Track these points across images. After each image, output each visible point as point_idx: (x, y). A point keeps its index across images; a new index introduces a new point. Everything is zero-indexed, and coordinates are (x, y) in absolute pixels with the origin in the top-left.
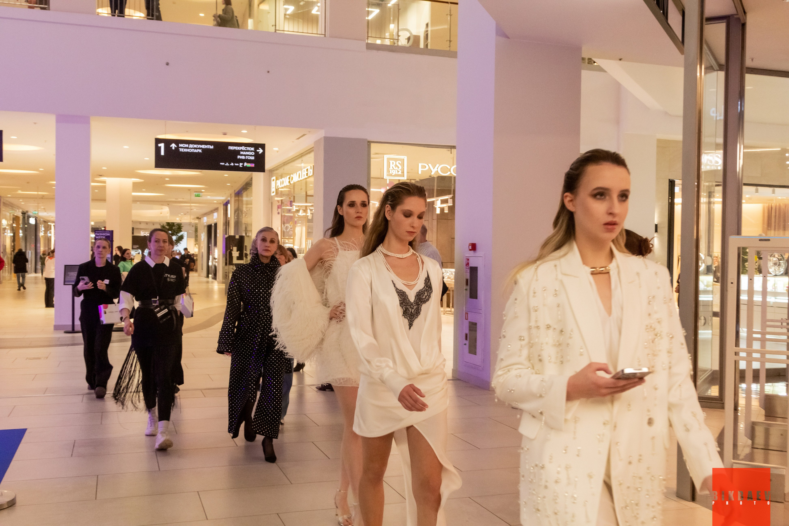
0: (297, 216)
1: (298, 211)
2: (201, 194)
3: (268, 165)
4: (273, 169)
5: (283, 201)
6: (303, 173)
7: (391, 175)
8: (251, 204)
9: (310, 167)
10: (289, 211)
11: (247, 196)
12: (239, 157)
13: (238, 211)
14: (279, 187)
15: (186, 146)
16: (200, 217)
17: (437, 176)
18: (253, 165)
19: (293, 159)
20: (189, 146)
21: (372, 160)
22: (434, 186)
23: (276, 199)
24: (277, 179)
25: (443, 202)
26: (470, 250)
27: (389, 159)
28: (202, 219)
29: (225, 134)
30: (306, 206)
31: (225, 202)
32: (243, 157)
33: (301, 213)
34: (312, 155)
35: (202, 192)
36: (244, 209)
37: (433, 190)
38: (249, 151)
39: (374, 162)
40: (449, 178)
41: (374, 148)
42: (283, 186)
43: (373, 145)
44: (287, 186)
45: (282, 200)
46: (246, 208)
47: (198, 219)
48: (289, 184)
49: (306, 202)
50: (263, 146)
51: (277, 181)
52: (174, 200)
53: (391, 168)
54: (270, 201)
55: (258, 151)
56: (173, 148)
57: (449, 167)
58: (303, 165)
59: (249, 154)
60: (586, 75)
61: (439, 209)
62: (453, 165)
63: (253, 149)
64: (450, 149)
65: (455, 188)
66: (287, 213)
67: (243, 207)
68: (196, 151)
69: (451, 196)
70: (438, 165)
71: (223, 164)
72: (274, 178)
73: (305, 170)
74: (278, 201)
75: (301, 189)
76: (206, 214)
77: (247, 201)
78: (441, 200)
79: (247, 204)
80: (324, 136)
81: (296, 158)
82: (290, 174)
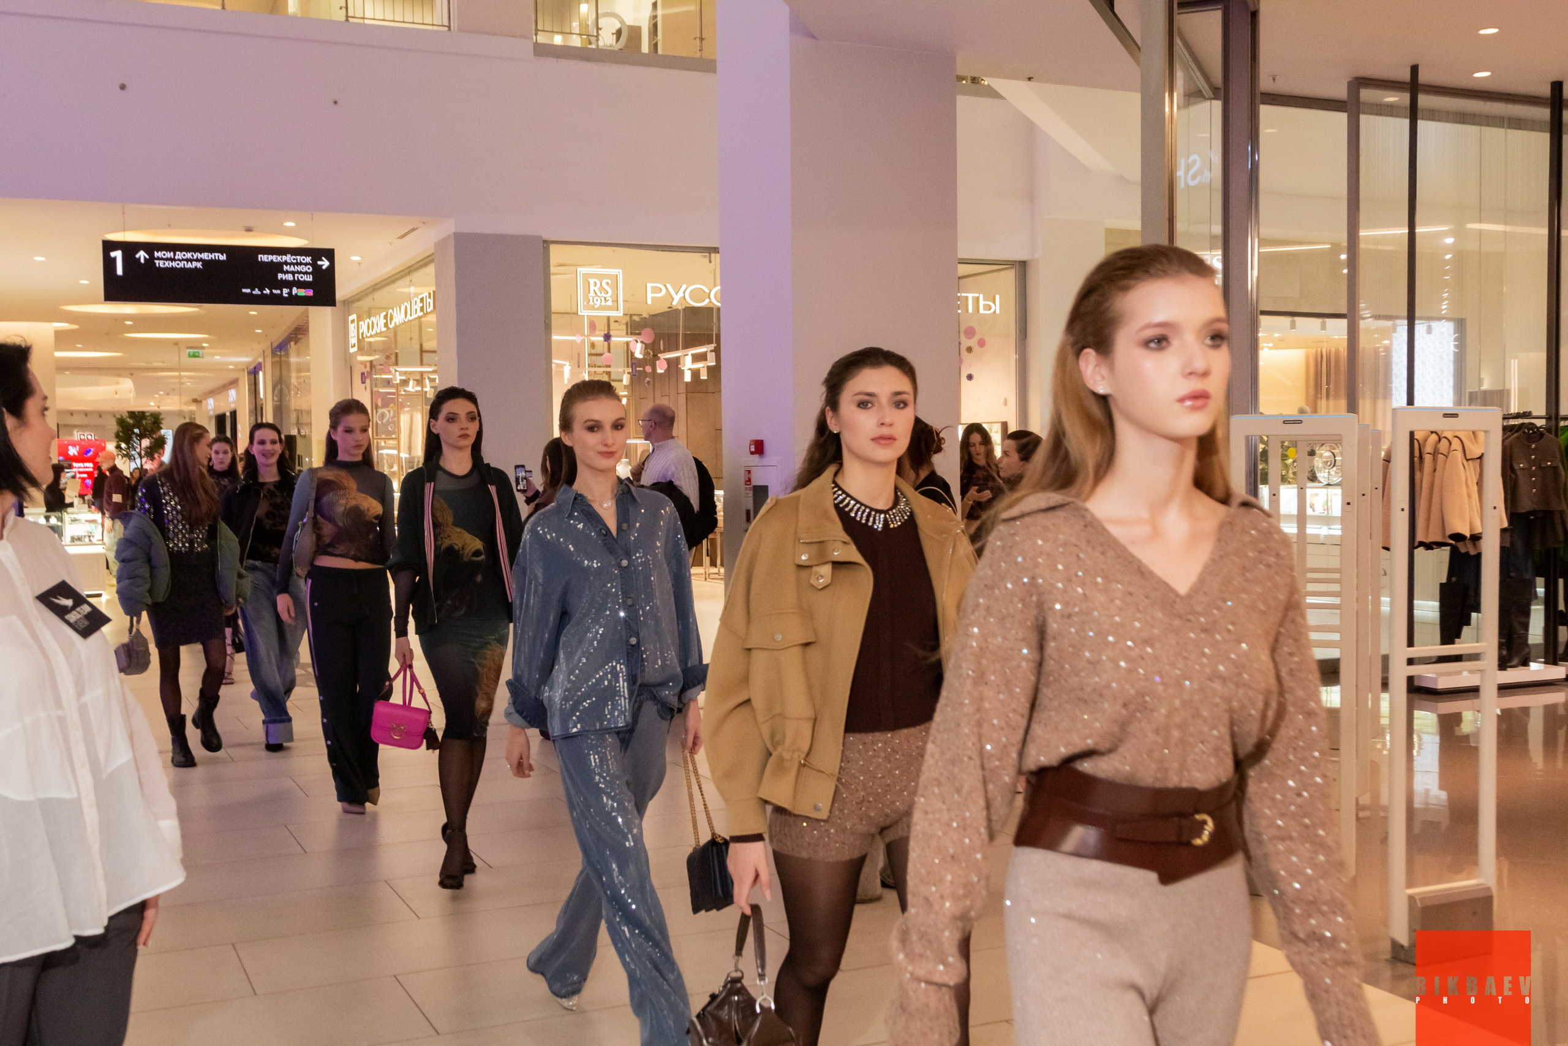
0: (403, 393)
1: (405, 383)
2: (201, 351)
3: (341, 292)
4: (352, 299)
5: (374, 363)
6: (414, 307)
7: (593, 308)
8: (308, 370)
9: (427, 294)
10: (388, 383)
11: (298, 355)
12: (280, 276)
13: (280, 386)
14: (364, 336)
15: (170, 255)
16: (199, 399)
17: (683, 307)
18: (310, 293)
19: (392, 279)
20: (175, 255)
21: (552, 277)
22: (677, 327)
23: (360, 358)
24: (360, 319)
25: (697, 358)
26: (752, 453)
27: (587, 276)
28: (204, 403)
29: (249, 230)
30: (422, 373)
31: (252, 367)
32: (290, 277)
33: (412, 388)
34: (431, 270)
35: (203, 348)
36: (294, 381)
37: (677, 335)
38: (301, 264)
39: (556, 281)
40: (708, 311)
41: (557, 254)
42: (373, 333)
43: (553, 248)
44: (381, 332)
45: (371, 362)
46: (298, 378)
47: (195, 404)
48: (385, 329)
49: (422, 364)
50: (330, 254)
51: (360, 323)
52: (143, 364)
53: (592, 294)
54: (346, 362)
55: (319, 263)
56: (142, 261)
57: (707, 291)
58: (412, 289)
59: (301, 270)
60: (966, 105)
61: (690, 372)
62: (715, 286)
63: (308, 259)
64: (708, 254)
65: (719, 329)
66: (384, 387)
67: (290, 377)
68: (189, 265)
69: (712, 346)
70: (684, 287)
71: (248, 291)
72: (354, 317)
73: (418, 299)
74: (363, 363)
75: (411, 339)
76: (212, 393)
77: (298, 364)
78: (693, 355)
79: (299, 370)
80: (454, 231)
81: (398, 276)
82: (387, 309)
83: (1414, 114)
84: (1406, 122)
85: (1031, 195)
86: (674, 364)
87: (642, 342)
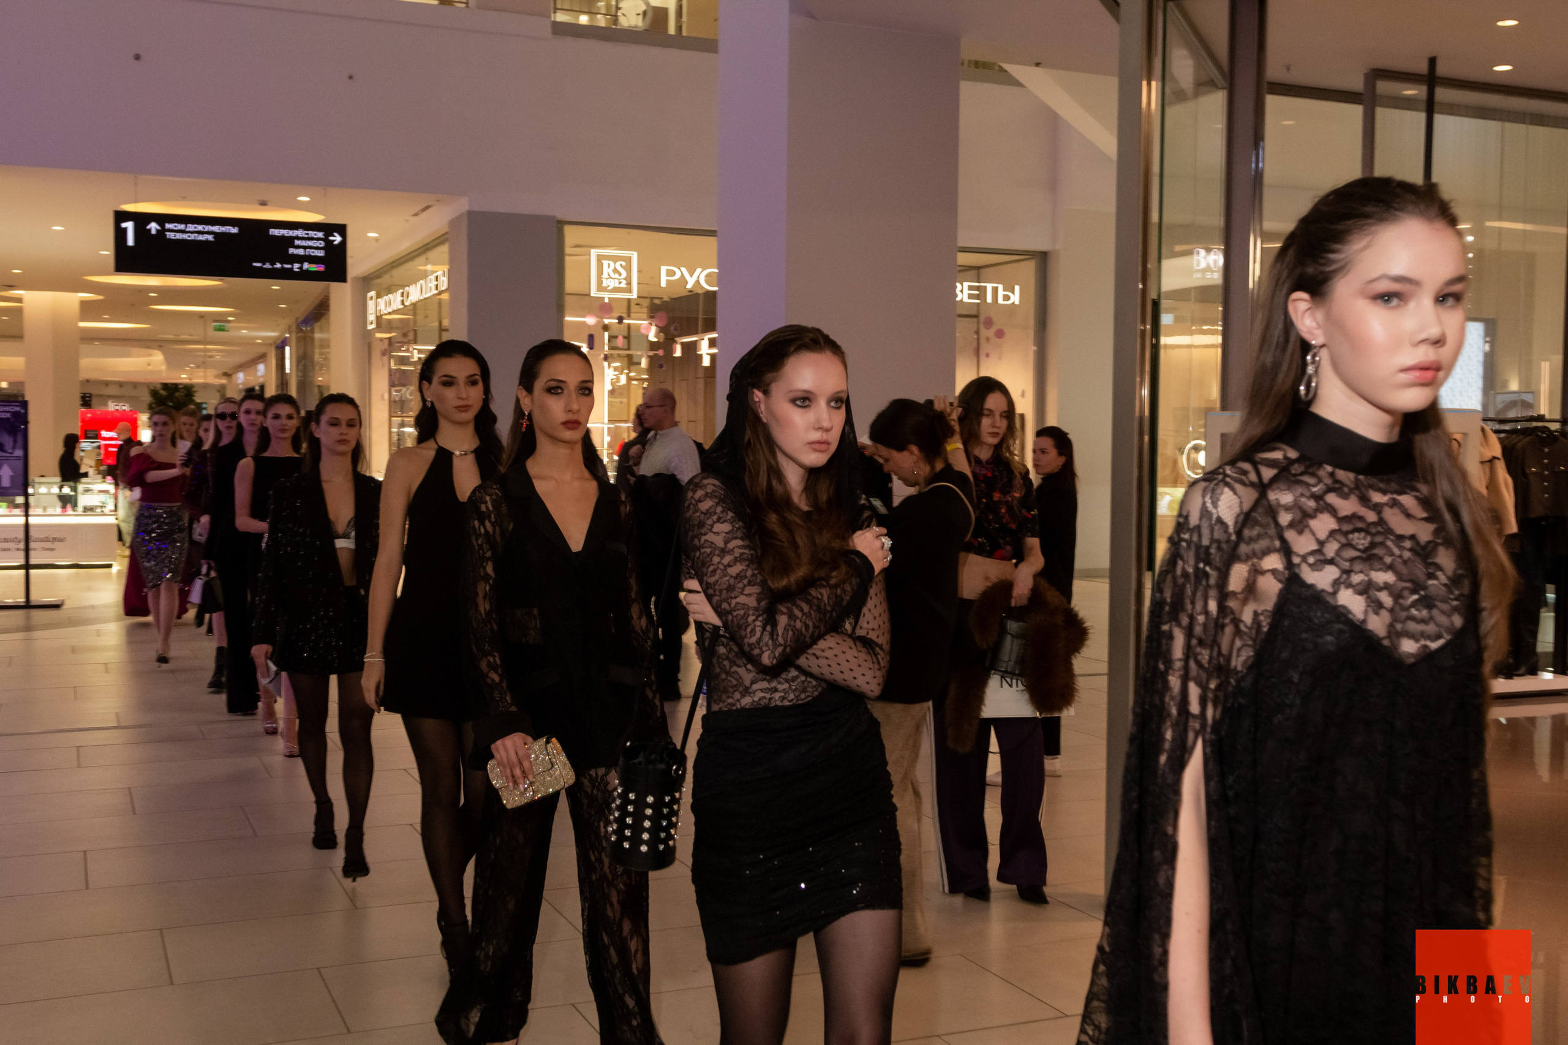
2: (227, 324)
3: (353, 268)
4: (365, 277)
5: (393, 340)
6: (429, 285)
7: (605, 290)
8: (330, 345)
9: (442, 273)
11: (322, 331)
12: (292, 251)
13: (304, 361)
14: (383, 313)
15: (181, 227)
16: (230, 373)
17: (698, 291)
18: (323, 269)
19: (410, 256)
20: (186, 227)
21: (567, 258)
23: (379, 335)
24: (379, 296)
25: (714, 343)
27: (600, 258)
28: (234, 376)
29: (263, 204)
31: (279, 342)
32: (301, 252)
34: (444, 250)
35: (229, 321)
36: (317, 357)
38: (312, 239)
39: (570, 263)
41: (572, 235)
42: (390, 310)
43: (568, 230)
44: (399, 310)
45: (390, 339)
46: (322, 354)
47: (225, 377)
48: (402, 307)
50: (342, 229)
51: (379, 300)
52: (171, 337)
53: (605, 275)
54: (365, 340)
55: (332, 238)
56: (153, 232)
58: (429, 267)
59: (314, 245)
61: (708, 356)
63: (320, 235)
66: (402, 364)
67: (313, 352)
68: (201, 238)
70: (699, 270)
71: (259, 265)
72: (372, 293)
73: (433, 277)
74: (382, 340)
75: (429, 316)
76: (241, 367)
77: (321, 340)
78: (709, 340)
79: (322, 346)
80: (467, 208)
81: (414, 254)
82: (403, 286)
83: (1430, 108)
84: (1422, 116)
85: (1054, 185)
86: (691, 349)
87: (656, 326)
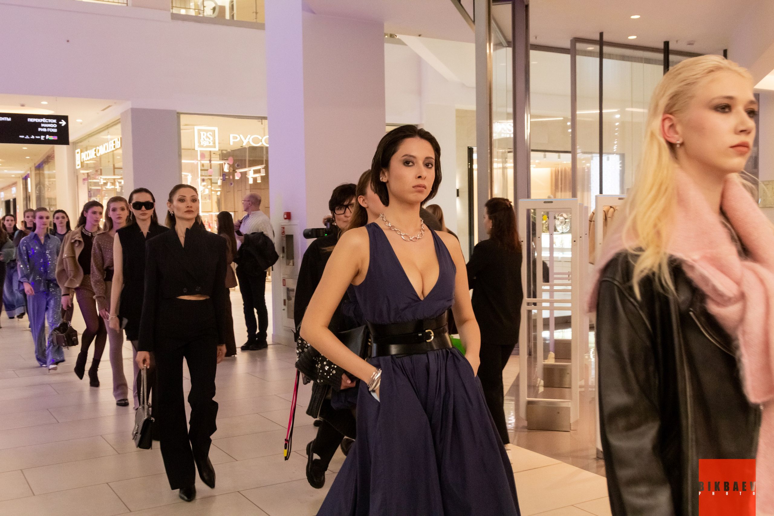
0: (104, 189)
1: (105, 184)
3: (72, 138)
4: (78, 141)
5: (89, 174)
6: (110, 146)
7: (202, 146)
8: (54, 178)
9: (117, 139)
10: (96, 184)
11: (49, 170)
12: (40, 129)
13: (39, 185)
14: (84, 160)
17: (248, 146)
18: (56, 138)
19: (99, 131)
21: (182, 131)
22: (245, 156)
23: (82, 172)
24: (82, 152)
25: (256, 172)
26: (285, 219)
27: (199, 131)
29: (22, 105)
30: (114, 179)
31: (24, 176)
32: (45, 130)
33: (109, 186)
34: (119, 127)
36: (47, 183)
37: (245, 160)
38: (50, 123)
39: (184, 133)
40: (261, 148)
41: (184, 119)
42: (89, 159)
43: (182, 116)
44: (93, 158)
45: (88, 173)
46: (49, 181)
48: (95, 157)
49: (114, 174)
50: (66, 118)
51: (82, 153)
53: (202, 139)
54: (75, 174)
55: (60, 123)
57: (260, 138)
58: (109, 137)
59: (51, 126)
60: (389, 48)
61: (252, 179)
62: (264, 136)
63: (55, 121)
64: (260, 120)
65: (267, 157)
66: (95, 186)
67: (45, 181)
69: (263, 166)
70: (249, 136)
71: (23, 137)
72: (79, 150)
73: (112, 142)
74: (83, 174)
75: (109, 162)
76: (3, 189)
77: (49, 174)
78: (254, 170)
79: (49, 178)
80: (131, 107)
81: (101, 130)
82: (96, 146)
83: (601, 56)
84: (598, 60)
85: (420, 92)
86: (244, 175)
87: (228, 164)
